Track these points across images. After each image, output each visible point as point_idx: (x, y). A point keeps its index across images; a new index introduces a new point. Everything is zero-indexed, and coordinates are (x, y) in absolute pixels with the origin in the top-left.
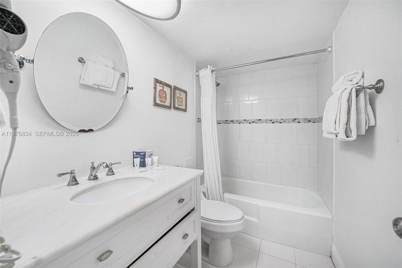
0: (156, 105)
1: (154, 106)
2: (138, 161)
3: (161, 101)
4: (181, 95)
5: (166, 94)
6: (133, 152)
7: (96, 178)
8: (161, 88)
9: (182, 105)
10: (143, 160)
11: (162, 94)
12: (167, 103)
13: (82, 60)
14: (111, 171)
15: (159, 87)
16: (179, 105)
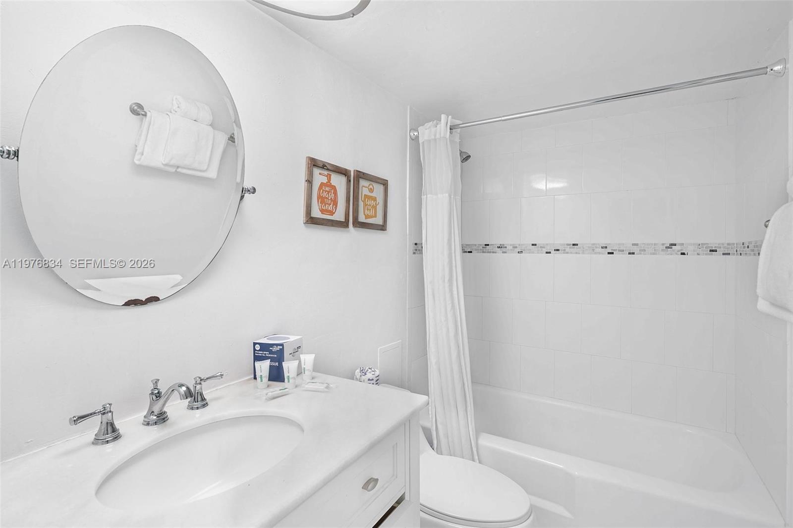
0: (311, 221)
1: (306, 227)
2: (264, 367)
3: (322, 211)
4: (372, 192)
5: (335, 193)
6: (254, 343)
7: (162, 418)
8: (325, 180)
9: (375, 216)
10: (277, 364)
11: (328, 195)
12: (339, 216)
13: (138, 110)
14: (199, 399)
15: (319, 178)
16: (367, 217)
